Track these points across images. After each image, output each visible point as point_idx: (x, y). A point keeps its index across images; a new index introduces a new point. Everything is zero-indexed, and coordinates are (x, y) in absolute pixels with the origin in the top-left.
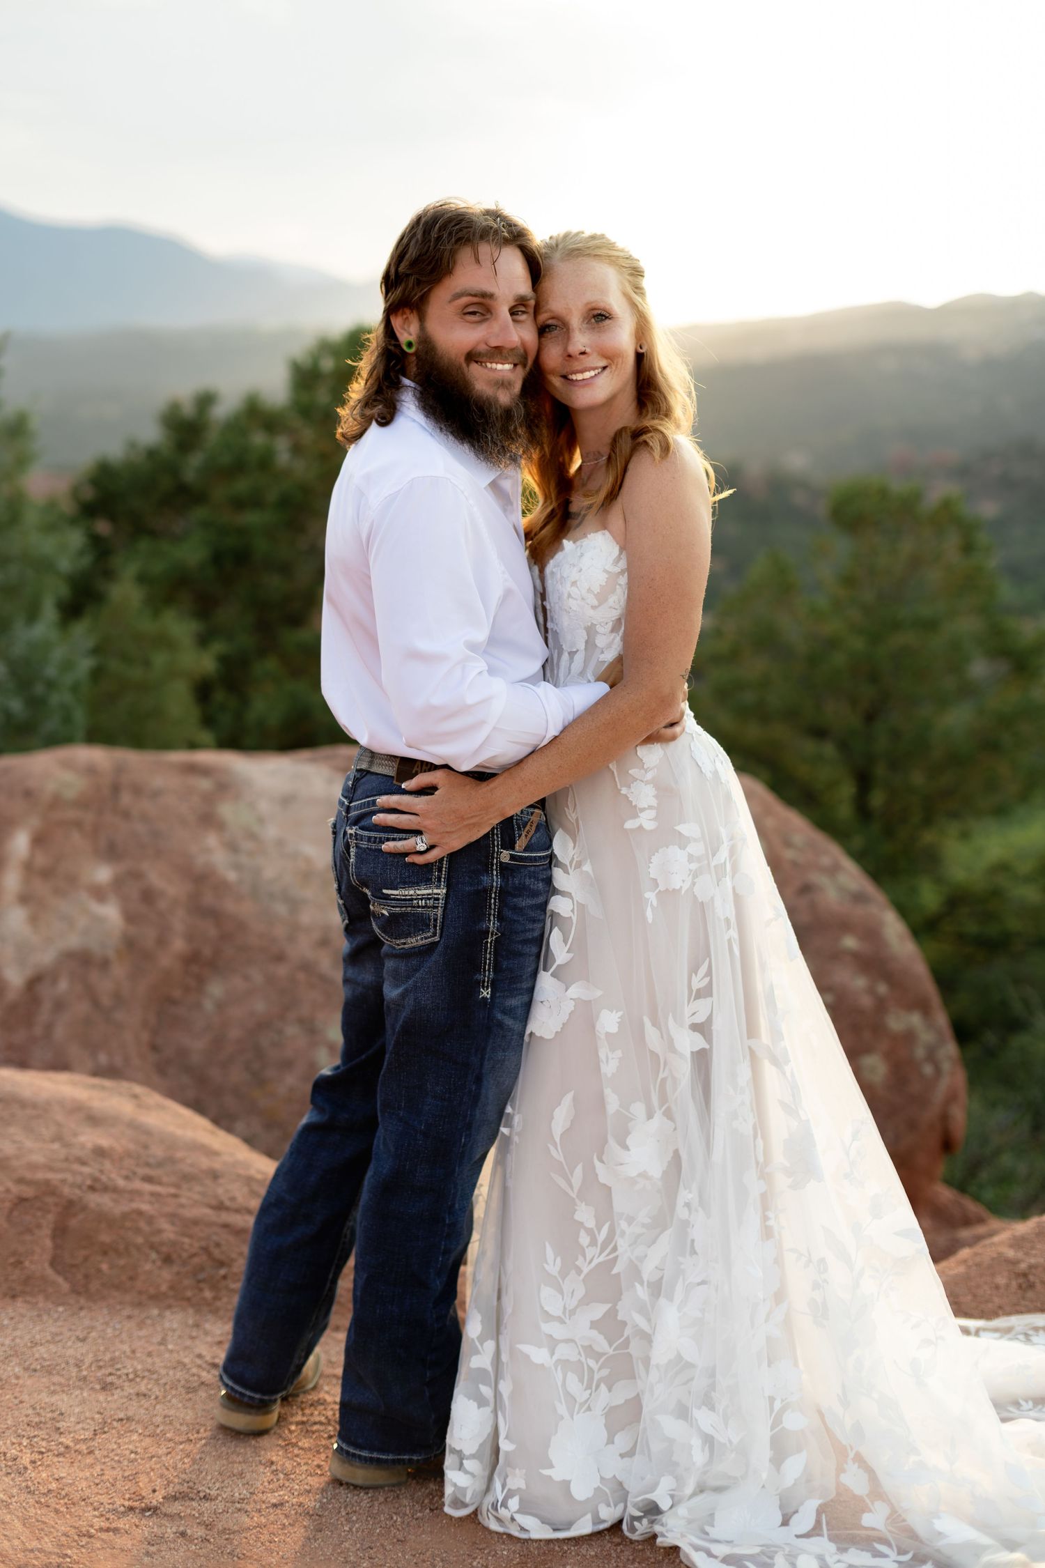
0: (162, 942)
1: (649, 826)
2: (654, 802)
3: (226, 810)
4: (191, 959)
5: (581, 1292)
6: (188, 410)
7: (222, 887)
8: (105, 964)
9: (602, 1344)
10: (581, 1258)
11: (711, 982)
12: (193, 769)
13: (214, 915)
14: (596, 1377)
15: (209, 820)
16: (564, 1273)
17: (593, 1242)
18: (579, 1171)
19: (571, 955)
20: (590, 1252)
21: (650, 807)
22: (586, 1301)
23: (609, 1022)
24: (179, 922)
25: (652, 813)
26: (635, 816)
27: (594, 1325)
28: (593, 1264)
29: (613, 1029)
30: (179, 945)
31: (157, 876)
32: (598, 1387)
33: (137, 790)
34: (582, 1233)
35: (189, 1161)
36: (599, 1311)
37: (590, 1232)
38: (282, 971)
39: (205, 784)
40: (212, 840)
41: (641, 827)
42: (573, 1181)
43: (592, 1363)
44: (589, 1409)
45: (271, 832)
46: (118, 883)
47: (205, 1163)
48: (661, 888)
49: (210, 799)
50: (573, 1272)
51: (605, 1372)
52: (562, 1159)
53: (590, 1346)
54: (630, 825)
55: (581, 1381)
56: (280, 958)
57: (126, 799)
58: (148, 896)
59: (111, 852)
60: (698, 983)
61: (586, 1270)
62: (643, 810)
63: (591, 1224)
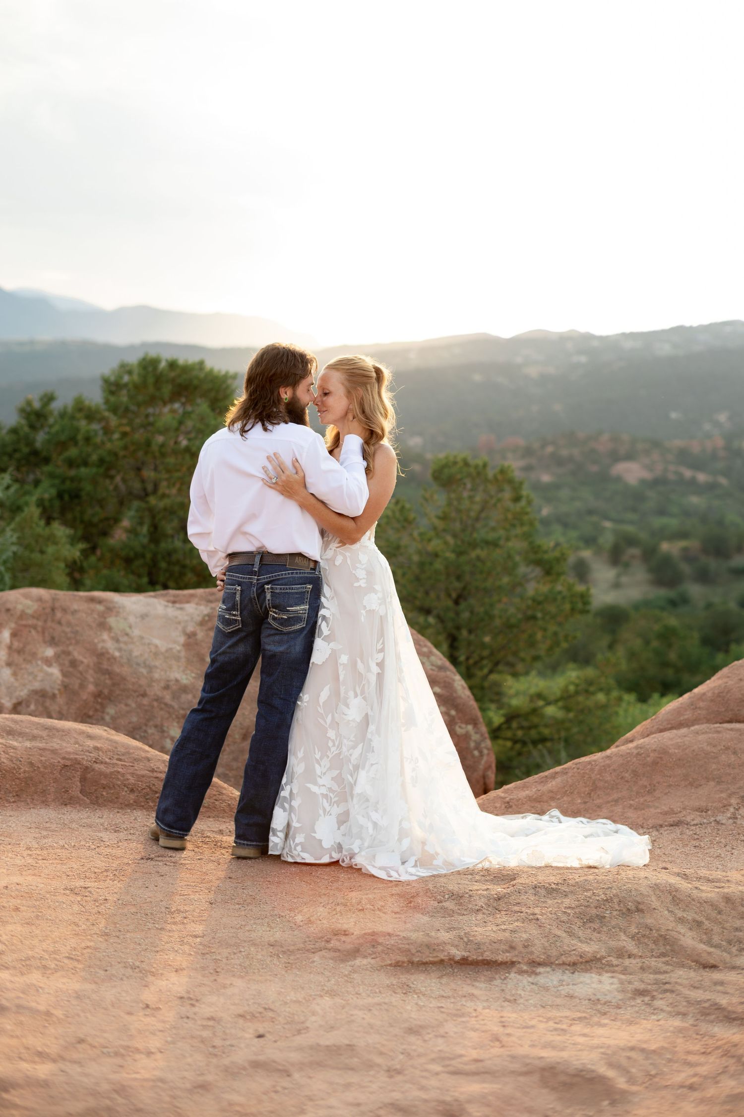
0: (82, 686)
1: (363, 585)
2: (365, 577)
3: (112, 621)
4: (98, 695)
5: (328, 765)
6: (37, 405)
7: (112, 659)
8: (54, 696)
9: (335, 787)
10: (329, 751)
11: (384, 646)
12: (92, 600)
13: (108, 673)
14: (333, 801)
15: (103, 626)
16: (321, 758)
17: (334, 745)
18: (330, 717)
19: (330, 632)
20: (333, 749)
21: (364, 578)
22: (330, 769)
23: (344, 659)
24: (90, 677)
25: (364, 581)
26: (359, 582)
27: (333, 779)
28: (334, 754)
29: (346, 662)
30: (91, 688)
31: (77, 653)
32: (333, 805)
33: (64, 610)
34: (330, 742)
35: (136, 754)
36: (335, 773)
37: (333, 741)
38: (145, 701)
39: (100, 608)
40: (105, 636)
41: (360, 586)
42: (327, 721)
43: (331, 795)
44: (331, 815)
45: (136, 632)
46: (57, 656)
47: (143, 755)
48: (368, 609)
49: (103, 615)
50: (325, 757)
51: (336, 799)
52: (323, 712)
53: (331, 788)
54: (356, 584)
55: (328, 802)
56: (144, 695)
57: (59, 614)
58: (74, 663)
59: (53, 641)
60: (380, 647)
61: (331, 756)
62: (361, 579)
63: (333, 737)
